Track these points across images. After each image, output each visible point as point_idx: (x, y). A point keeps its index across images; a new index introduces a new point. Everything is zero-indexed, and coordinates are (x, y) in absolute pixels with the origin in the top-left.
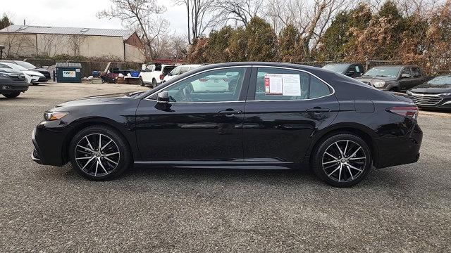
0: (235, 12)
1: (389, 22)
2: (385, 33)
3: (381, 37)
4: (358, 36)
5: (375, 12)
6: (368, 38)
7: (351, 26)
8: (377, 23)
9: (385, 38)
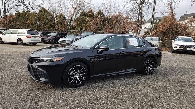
0: (21, 2)
1: (101, 17)
2: (100, 21)
3: (99, 23)
4: (90, 22)
5: (95, 13)
6: (94, 23)
7: (88, 17)
8: (97, 17)
9: (100, 24)
